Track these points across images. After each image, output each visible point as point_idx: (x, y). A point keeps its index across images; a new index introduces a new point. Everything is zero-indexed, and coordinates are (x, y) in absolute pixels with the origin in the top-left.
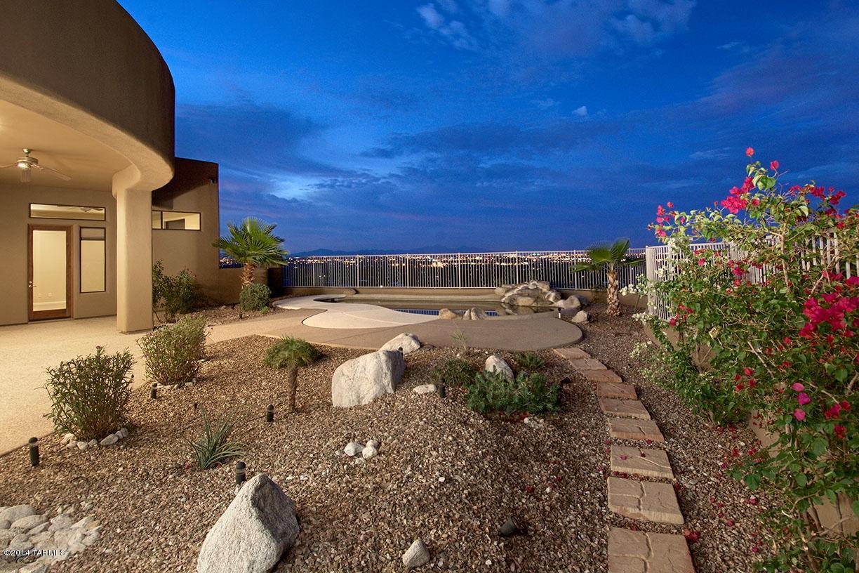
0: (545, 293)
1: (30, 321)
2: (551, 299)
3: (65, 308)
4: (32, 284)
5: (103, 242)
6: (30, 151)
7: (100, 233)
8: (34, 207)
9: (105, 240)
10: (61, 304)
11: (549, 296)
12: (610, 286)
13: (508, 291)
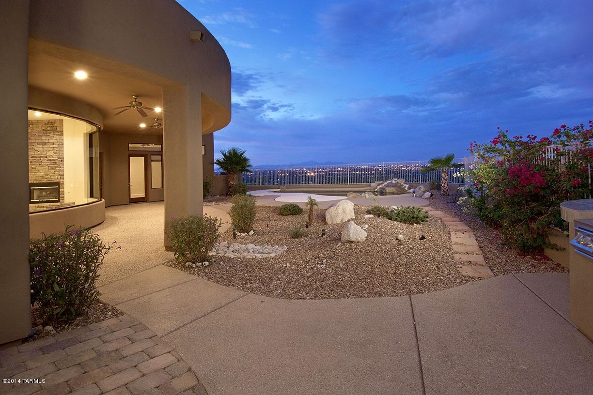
0: (402, 185)
1: (130, 203)
2: (406, 189)
3: (144, 196)
4: (130, 184)
5: (161, 162)
6: (158, 120)
7: (159, 157)
8: (130, 145)
9: (162, 161)
10: (143, 195)
11: (405, 187)
12: (443, 179)
13: (379, 185)
